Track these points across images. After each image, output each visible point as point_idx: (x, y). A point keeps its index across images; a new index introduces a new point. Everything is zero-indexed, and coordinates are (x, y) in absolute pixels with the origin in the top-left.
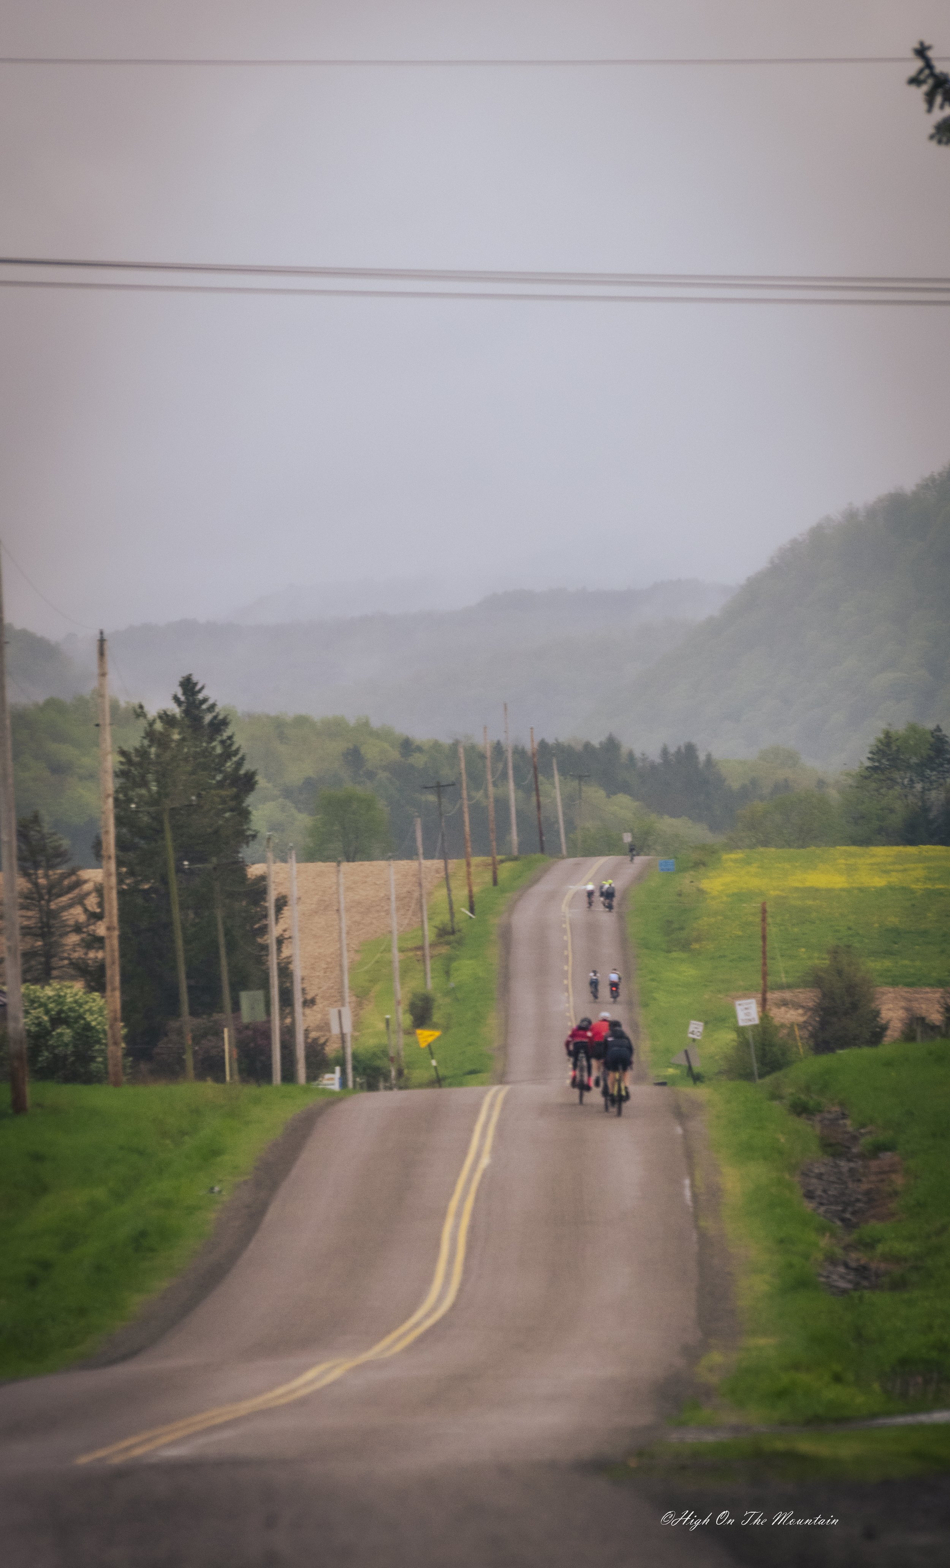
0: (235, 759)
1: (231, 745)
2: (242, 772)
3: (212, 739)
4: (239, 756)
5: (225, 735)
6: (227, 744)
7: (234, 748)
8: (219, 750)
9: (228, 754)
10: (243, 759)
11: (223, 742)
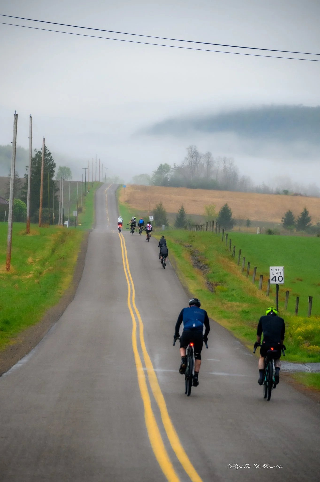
0: (52, 161)
1: (52, 158)
2: (54, 163)
3: (48, 156)
4: (53, 160)
5: (50, 156)
6: (51, 157)
7: (52, 159)
8: (49, 159)
9: (51, 160)
10: (54, 161)
11: (50, 157)
